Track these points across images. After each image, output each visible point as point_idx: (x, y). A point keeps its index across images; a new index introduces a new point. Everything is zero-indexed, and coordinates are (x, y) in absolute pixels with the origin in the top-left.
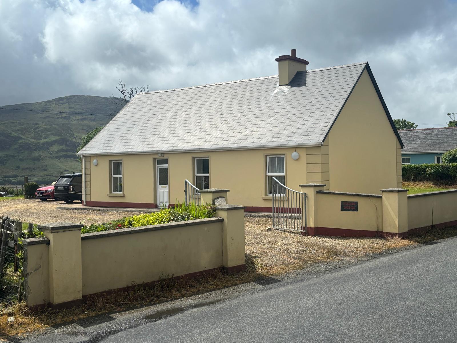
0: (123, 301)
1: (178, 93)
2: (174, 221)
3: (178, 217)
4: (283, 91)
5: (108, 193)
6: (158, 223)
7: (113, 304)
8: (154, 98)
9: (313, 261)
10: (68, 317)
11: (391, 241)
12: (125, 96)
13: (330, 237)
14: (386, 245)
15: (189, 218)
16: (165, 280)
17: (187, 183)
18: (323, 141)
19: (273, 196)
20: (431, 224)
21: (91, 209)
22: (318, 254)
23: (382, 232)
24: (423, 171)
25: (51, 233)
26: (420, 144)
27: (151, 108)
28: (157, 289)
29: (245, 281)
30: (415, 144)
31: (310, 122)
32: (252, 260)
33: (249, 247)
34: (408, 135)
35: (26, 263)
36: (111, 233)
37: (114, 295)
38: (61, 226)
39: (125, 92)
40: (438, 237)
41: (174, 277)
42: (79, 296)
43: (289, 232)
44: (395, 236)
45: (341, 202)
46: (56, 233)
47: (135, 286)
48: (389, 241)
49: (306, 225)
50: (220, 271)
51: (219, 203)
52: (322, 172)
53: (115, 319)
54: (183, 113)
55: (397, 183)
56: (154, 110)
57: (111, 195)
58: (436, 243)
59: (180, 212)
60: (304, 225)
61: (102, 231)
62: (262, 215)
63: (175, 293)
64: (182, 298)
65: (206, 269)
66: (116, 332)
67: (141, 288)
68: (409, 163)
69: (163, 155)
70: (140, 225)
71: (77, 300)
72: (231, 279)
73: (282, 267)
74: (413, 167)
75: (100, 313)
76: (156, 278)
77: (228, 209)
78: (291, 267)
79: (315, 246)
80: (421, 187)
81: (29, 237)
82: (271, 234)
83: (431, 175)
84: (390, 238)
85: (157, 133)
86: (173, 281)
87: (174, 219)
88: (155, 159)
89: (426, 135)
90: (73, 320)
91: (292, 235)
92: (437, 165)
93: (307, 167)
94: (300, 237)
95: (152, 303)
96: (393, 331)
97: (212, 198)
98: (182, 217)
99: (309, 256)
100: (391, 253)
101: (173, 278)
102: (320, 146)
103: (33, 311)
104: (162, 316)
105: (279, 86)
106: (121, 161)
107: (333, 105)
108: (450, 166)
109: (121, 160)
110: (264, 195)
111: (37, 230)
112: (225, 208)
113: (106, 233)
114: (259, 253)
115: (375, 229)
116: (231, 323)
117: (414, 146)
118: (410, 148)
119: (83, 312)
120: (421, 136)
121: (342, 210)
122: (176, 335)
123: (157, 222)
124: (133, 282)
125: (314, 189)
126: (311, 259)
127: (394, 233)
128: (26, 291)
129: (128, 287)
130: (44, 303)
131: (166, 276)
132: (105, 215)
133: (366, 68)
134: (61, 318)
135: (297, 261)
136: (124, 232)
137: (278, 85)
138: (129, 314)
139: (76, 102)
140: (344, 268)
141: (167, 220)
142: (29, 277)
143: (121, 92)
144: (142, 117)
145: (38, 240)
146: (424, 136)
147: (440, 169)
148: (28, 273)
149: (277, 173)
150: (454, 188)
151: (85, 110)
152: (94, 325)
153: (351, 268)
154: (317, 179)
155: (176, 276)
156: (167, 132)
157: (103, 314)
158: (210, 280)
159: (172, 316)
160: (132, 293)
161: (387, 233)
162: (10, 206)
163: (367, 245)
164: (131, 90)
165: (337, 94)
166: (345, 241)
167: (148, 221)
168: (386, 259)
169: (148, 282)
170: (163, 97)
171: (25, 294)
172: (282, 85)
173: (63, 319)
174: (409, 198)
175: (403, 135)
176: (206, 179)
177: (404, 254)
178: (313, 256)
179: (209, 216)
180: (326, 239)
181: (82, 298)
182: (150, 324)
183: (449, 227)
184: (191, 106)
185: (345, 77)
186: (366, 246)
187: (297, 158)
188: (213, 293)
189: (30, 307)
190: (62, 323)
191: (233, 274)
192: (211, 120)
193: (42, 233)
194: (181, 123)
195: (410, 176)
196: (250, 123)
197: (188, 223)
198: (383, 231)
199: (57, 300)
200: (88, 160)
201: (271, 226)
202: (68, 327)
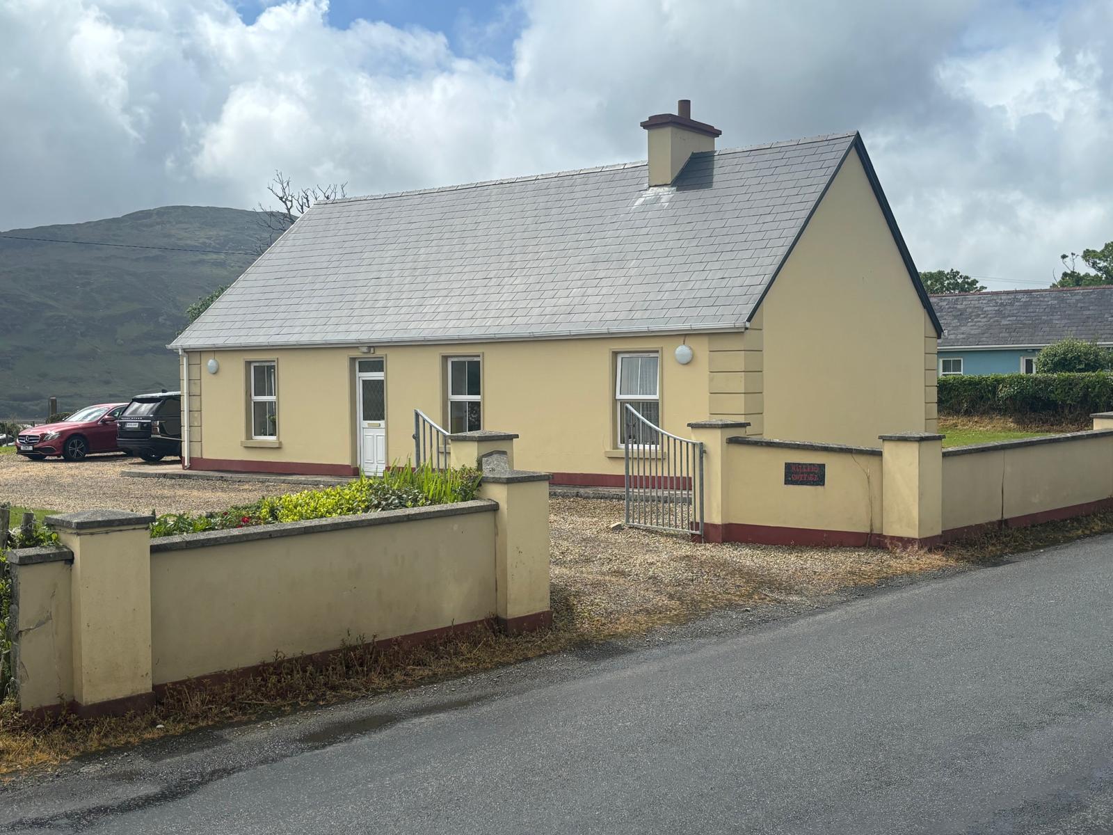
0: (250, 697)
1: (409, 202)
2: (380, 509)
3: (390, 498)
4: (658, 199)
5: (243, 438)
6: (341, 513)
7: (226, 706)
8: (353, 214)
9: (712, 603)
10: (115, 737)
11: (901, 558)
12: (289, 207)
13: (759, 547)
14: (889, 566)
15: (415, 501)
16: (354, 648)
17: (420, 417)
18: (749, 320)
19: (627, 448)
20: (999, 518)
21: (201, 476)
22: (727, 586)
23: (881, 535)
24: (989, 391)
25: (76, 536)
26: (985, 327)
27: (347, 238)
28: (334, 669)
29: (548, 651)
30: (975, 327)
31: (720, 274)
32: (567, 600)
33: (564, 570)
34: (959, 307)
35: (17, 608)
36: (223, 535)
37: (229, 685)
38: (100, 519)
39: (290, 198)
40: (1015, 549)
41: (377, 642)
42: (145, 686)
43: (662, 534)
44: (912, 545)
45: (786, 464)
46: (88, 537)
47: (283, 662)
48: (896, 557)
49: (702, 518)
50: (488, 628)
51: (492, 466)
52: (745, 393)
53: (226, 741)
54: (422, 250)
55: (926, 419)
56: (352, 244)
57: (250, 443)
58: (1008, 562)
59: (395, 488)
60: (698, 520)
61: (205, 530)
62: (604, 494)
63: (377, 681)
64: (392, 692)
65: (455, 623)
66: (228, 772)
67: (296, 667)
68: (960, 371)
69: (372, 351)
70: (296, 518)
71: (140, 696)
72: (515, 646)
73: (638, 618)
74: (967, 383)
75: (194, 727)
76: (335, 645)
77: (509, 481)
78: (659, 619)
79: (722, 567)
80: (985, 429)
81: (23, 546)
82: (620, 538)
83: (1008, 402)
84: (898, 551)
85: (360, 297)
86: (374, 650)
87: (379, 503)
88: (353, 360)
89: (1000, 305)
90: (128, 743)
91: (670, 542)
92: (1022, 378)
93: (711, 380)
94: (688, 547)
95: (321, 703)
96: (884, 775)
97: (476, 454)
98: (400, 497)
99: (706, 591)
100: (898, 584)
101: (375, 644)
102: (743, 330)
103: (33, 721)
104: (340, 734)
105: (650, 187)
106: (273, 364)
107: (776, 234)
108: (1055, 380)
109: (274, 361)
110: (609, 448)
111: (43, 529)
112: (502, 477)
113: (212, 536)
114: (586, 585)
115: (864, 529)
116: (504, 753)
117: (972, 332)
118: (962, 336)
119: (154, 724)
120: (989, 309)
121: (787, 482)
122: (370, 782)
123: (339, 511)
124: (277, 652)
125: (722, 433)
126: (709, 597)
127: (909, 539)
128: (15, 673)
129: (265, 666)
130: (58, 703)
131: (359, 639)
132: (234, 490)
133: (853, 148)
134: (99, 740)
135: (675, 603)
136: (254, 533)
137: (646, 185)
138: (264, 729)
139: (181, 222)
140: (785, 622)
141: (363, 506)
142: (24, 640)
143: (281, 199)
144: (324, 259)
145: (45, 553)
146: (996, 308)
147: (1031, 387)
148: (21, 632)
149: (640, 394)
150: (1062, 431)
151: (201, 241)
152: (177, 756)
153: (802, 621)
154: (735, 409)
155: (381, 638)
156: (382, 296)
157: (200, 729)
158: (464, 648)
159: (364, 734)
160: (274, 679)
161: (893, 538)
162: (12, 469)
163: (844, 567)
164: (304, 195)
165: (785, 209)
166: (793, 558)
167: (316, 508)
168: (885, 600)
169: (315, 652)
170: (376, 211)
171: (14, 682)
172: (655, 186)
173: (104, 741)
174: (945, 455)
175: (947, 306)
176: (475, 408)
177: (929, 588)
178: (713, 593)
179: (465, 496)
180: (747, 551)
181: (151, 690)
182: (309, 754)
183: (1041, 525)
184: (441, 235)
185: (803, 167)
186: (842, 569)
187: (688, 359)
188: (469, 680)
189: (26, 712)
190: (101, 751)
191: (520, 634)
192: (486, 266)
193: (54, 536)
194: (417, 274)
195: (960, 403)
196: (578, 275)
197: (413, 513)
198: (884, 534)
199: (90, 695)
200: (195, 359)
201: (622, 521)
202: (114, 760)
